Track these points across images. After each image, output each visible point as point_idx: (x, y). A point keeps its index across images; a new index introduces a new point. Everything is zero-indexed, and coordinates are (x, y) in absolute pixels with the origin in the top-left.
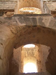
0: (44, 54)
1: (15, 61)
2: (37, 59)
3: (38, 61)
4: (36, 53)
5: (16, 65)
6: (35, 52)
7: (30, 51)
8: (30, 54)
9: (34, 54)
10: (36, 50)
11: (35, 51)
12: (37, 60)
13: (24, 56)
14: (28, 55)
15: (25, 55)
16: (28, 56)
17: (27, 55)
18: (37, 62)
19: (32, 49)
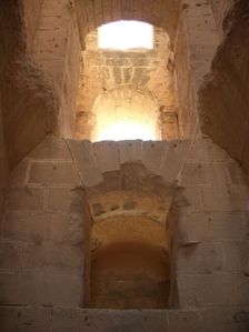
0: (194, 57)
1: (36, 77)
2: (162, 103)
3: (165, 110)
4: (158, 74)
5: (40, 94)
6: (155, 70)
7: (129, 64)
8: (128, 77)
9: (149, 78)
10: (158, 59)
11: (154, 66)
12: (161, 109)
13: (99, 85)
14: (118, 80)
15: (104, 83)
16: (119, 89)
17: (111, 81)
18: (161, 118)
19: (140, 57)
